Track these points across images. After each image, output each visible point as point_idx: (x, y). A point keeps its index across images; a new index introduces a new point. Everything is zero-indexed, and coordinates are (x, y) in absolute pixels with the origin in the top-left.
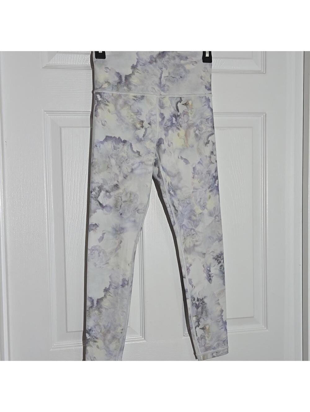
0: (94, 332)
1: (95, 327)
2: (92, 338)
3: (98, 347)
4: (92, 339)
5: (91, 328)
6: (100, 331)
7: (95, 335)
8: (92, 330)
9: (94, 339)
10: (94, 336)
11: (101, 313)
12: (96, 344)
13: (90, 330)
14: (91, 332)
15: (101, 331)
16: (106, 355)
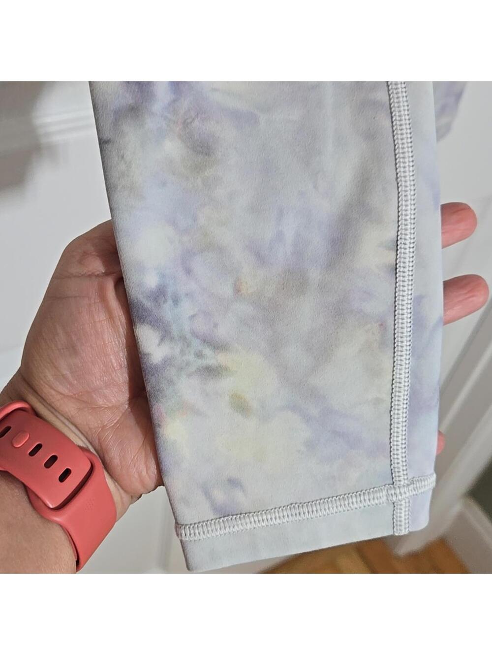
0: (187, 308)
1: (188, 271)
2: (182, 352)
3: (240, 406)
4: (191, 357)
5: (163, 276)
6: (227, 290)
7: (201, 326)
8: (170, 291)
9: (199, 355)
10: (194, 334)
11: (208, 154)
12: (226, 384)
13: (159, 294)
14: (167, 311)
15: (237, 290)
16: (311, 445)
